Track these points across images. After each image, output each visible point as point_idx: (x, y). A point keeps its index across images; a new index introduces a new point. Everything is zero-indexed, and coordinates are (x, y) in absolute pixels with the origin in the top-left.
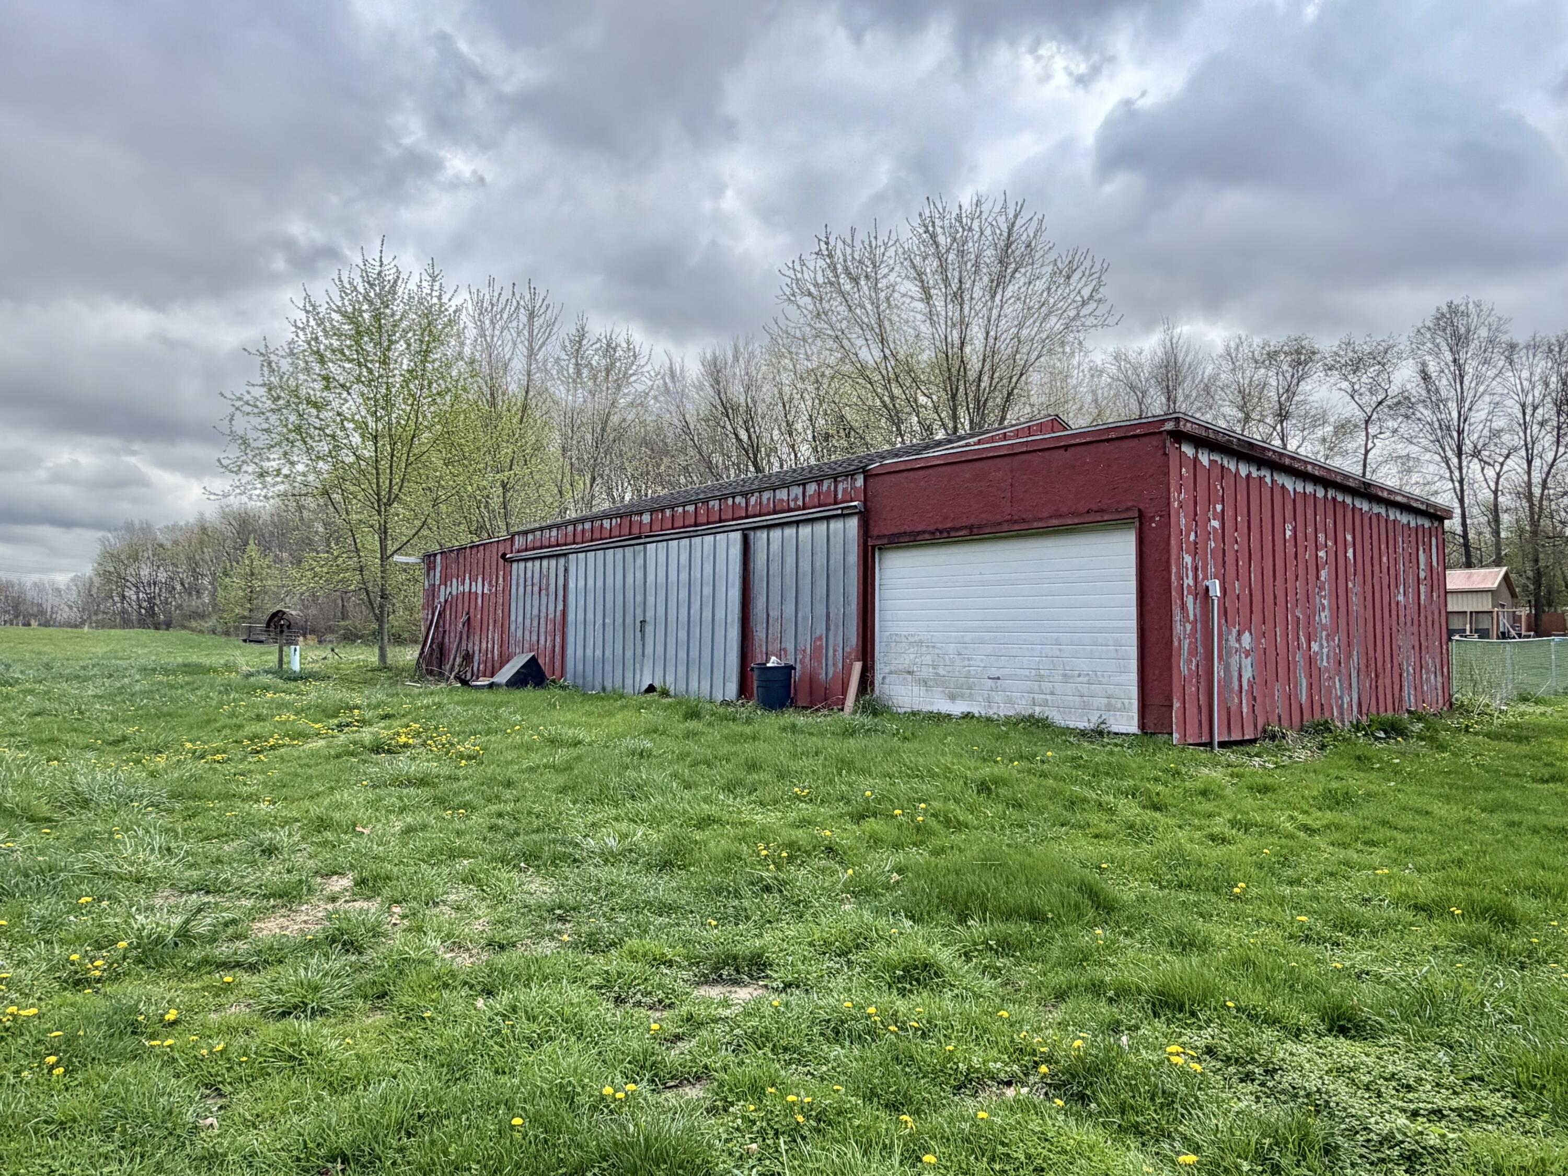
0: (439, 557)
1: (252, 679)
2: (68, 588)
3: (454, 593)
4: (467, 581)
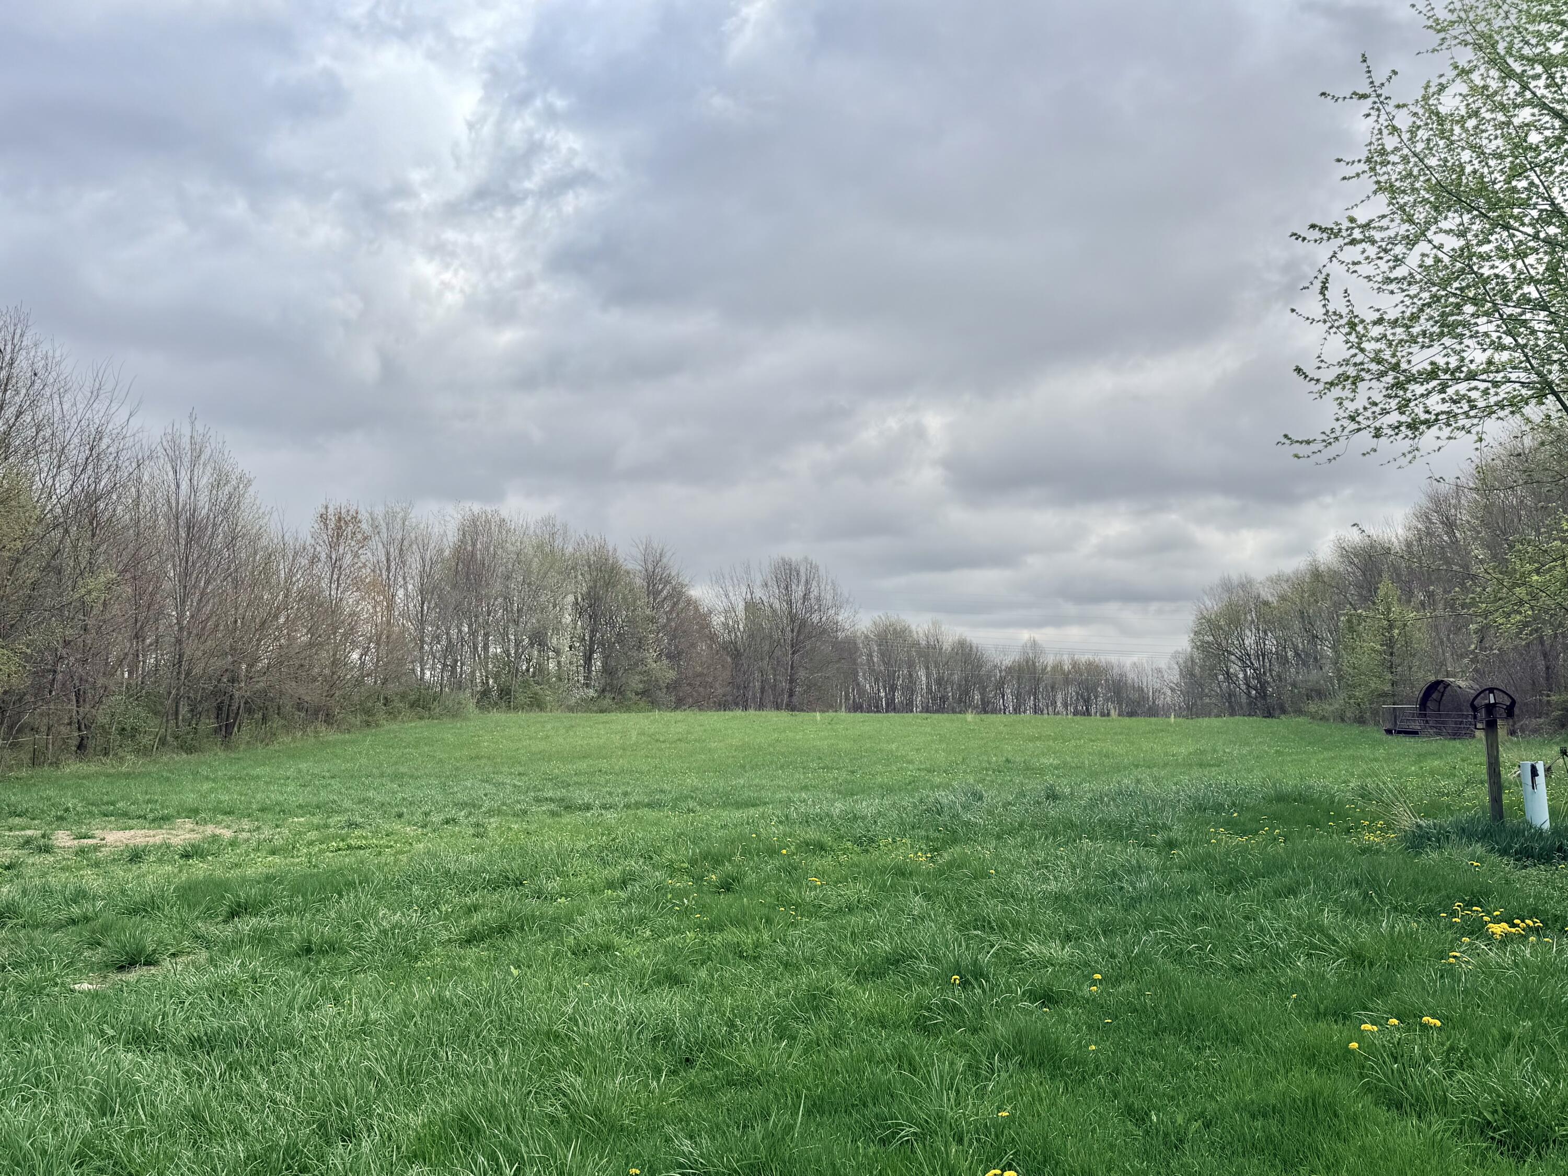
2: (1169, 668)
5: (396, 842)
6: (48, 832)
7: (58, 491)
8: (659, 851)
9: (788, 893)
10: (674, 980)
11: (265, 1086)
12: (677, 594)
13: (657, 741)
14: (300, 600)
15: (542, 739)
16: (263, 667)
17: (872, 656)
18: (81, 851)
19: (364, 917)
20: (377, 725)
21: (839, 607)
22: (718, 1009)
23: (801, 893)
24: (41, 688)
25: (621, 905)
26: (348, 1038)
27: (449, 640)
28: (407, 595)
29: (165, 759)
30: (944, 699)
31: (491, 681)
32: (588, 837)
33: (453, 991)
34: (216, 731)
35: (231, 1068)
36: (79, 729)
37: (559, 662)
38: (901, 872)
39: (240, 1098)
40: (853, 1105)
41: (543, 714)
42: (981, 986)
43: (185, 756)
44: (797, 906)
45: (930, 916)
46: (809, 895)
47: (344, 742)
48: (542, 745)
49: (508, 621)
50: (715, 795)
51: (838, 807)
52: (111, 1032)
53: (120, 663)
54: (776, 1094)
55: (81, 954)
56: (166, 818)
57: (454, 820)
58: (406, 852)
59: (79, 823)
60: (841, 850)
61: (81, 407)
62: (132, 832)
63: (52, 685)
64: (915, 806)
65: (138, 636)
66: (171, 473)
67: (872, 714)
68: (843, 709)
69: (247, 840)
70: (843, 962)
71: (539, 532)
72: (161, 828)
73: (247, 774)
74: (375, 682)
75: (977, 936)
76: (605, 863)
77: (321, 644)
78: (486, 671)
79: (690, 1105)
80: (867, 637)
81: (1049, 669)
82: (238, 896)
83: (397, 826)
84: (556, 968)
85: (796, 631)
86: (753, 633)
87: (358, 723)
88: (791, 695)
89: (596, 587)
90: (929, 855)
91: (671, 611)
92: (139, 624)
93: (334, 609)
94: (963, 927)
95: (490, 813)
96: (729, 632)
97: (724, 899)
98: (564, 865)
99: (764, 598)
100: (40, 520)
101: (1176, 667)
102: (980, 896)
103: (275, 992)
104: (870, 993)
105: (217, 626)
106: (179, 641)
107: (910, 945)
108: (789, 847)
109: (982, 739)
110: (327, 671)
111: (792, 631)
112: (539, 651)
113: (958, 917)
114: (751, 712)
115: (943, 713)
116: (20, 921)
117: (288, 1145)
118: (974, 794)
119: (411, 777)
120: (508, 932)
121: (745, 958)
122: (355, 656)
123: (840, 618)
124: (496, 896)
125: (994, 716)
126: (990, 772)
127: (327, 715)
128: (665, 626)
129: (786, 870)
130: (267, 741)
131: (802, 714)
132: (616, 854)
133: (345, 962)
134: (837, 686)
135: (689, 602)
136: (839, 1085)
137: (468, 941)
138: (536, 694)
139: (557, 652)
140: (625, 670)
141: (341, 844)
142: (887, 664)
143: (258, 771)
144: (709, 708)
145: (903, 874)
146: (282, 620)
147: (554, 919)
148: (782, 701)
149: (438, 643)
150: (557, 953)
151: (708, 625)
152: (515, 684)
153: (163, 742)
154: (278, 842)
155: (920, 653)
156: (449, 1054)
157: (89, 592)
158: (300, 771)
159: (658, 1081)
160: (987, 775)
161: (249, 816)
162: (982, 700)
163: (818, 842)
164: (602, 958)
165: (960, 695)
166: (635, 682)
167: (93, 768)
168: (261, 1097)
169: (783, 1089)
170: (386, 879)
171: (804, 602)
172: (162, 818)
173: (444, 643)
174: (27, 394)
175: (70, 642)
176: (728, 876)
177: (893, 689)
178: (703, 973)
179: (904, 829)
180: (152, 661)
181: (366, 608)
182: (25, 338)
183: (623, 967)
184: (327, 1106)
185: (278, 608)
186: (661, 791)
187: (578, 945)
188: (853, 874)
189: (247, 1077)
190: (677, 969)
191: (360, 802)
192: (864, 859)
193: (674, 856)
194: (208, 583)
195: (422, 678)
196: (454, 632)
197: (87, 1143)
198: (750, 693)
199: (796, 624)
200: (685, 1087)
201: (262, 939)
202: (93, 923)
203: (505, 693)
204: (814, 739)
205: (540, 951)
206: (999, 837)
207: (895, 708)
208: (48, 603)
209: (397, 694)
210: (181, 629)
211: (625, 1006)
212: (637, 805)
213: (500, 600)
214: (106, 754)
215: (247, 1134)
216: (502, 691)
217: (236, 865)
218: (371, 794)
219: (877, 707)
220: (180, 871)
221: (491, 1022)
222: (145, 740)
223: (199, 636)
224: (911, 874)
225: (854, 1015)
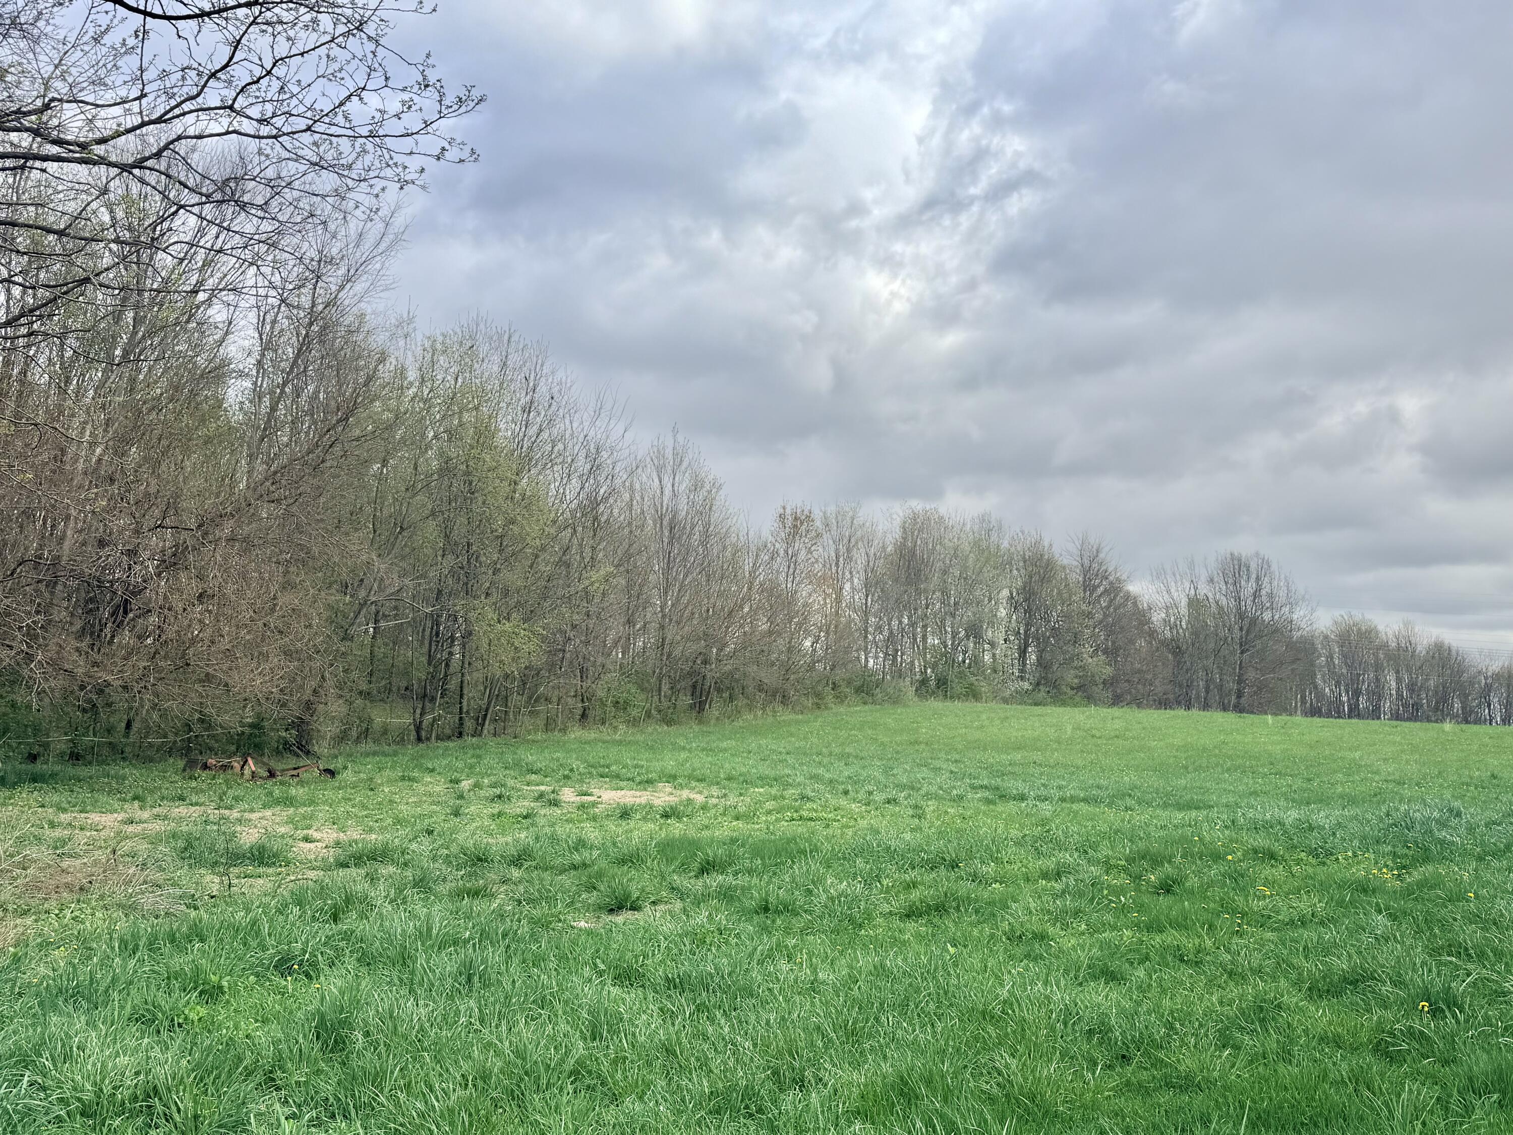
5: (842, 817)
6: (557, 788)
7: (568, 497)
8: (1095, 847)
9: (1234, 901)
10: (1112, 977)
11: (727, 1029)
12: (1114, 589)
13: (1093, 736)
14: (762, 591)
15: (977, 728)
16: (730, 652)
17: (1332, 658)
18: (582, 807)
19: (813, 882)
20: (826, 708)
21: (1292, 605)
22: (1156, 1009)
23: (1248, 902)
24: (553, 665)
25: (1055, 896)
26: (799, 993)
27: (891, 633)
28: (853, 588)
29: (650, 729)
30: (1417, 706)
31: (929, 671)
32: (1022, 826)
33: (894, 961)
34: (692, 707)
35: (699, 1011)
36: (583, 700)
37: (994, 655)
38: (1364, 888)
39: (706, 1038)
40: (1302, 1124)
41: (979, 704)
42: (1454, 1016)
43: (666, 727)
44: (1244, 915)
45: (1395, 937)
46: (1257, 905)
47: (798, 722)
48: (978, 735)
49: (946, 613)
50: (1155, 795)
51: (1292, 816)
52: (602, 967)
53: (616, 644)
54: (1217, 1101)
55: (579, 896)
56: (649, 782)
57: (895, 800)
58: (850, 827)
59: (581, 781)
60: (1294, 860)
61: (586, 424)
62: (623, 792)
63: (562, 662)
64: (1381, 820)
65: (630, 622)
66: (656, 480)
67: (1331, 720)
68: (1299, 712)
69: (716, 805)
70: (1294, 976)
71: (976, 528)
72: (645, 790)
73: (718, 747)
74: (825, 668)
75: (1451, 962)
76: (1039, 854)
77: (778, 631)
78: (925, 661)
79: (1126, 1100)
80: (1326, 637)
82: (707, 854)
83: (843, 802)
84: (991, 951)
85: (1245, 628)
86: (1198, 630)
87: (810, 705)
88: (1239, 696)
89: (1031, 582)
90: (1395, 872)
91: (1108, 607)
92: (630, 612)
93: (789, 601)
94: (1435, 952)
95: (928, 796)
96: (1171, 628)
97: (1164, 901)
98: (998, 851)
99: (1210, 595)
100: (554, 522)
102: (1455, 920)
103: (737, 944)
104: (1324, 1011)
105: (693, 614)
106: (662, 627)
107: (1370, 965)
108: (1235, 853)
109: (1462, 751)
110: (783, 657)
111: (1241, 629)
112: (975, 643)
113: (1429, 940)
114: (1195, 713)
115: (1416, 721)
116: (534, 863)
117: (747, 1086)
118: (1451, 810)
119: (856, 757)
120: (945, 910)
121: (1187, 962)
122: (808, 643)
123: (1295, 617)
124: (934, 875)
125: (1478, 726)
126: (1472, 788)
127: (784, 696)
128: (1101, 622)
129: (1231, 877)
130: (733, 718)
131: (1252, 716)
132: (1051, 845)
133: (798, 923)
134: (1291, 688)
135: (1128, 596)
136: (1286, 1101)
137: (908, 916)
138: (972, 684)
139: (993, 644)
140: (1060, 664)
141: (795, 815)
142: (1350, 667)
143: (724, 745)
144: (1149, 706)
145: (1365, 891)
146: (746, 610)
147: (989, 904)
148: (1229, 702)
149: (881, 633)
150: (992, 936)
151: (1149, 621)
152: (951, 675)
153: (649, 715)
154: (742, 809)
155: (1390, 657)
156: (890, 1019)
157: (592, 584)
158: (760, 746)
159: (1094, 1073)
160: (1468, 791)
161: (718, 784)
162: (1463, 708)
163: (1269, 850)
164: (1037, 946)
165: (1437, 703)
166: (1071, 677)
167: (592, 735)
168: (723, 1039)
169: (1225, 1097)
170: (833, 849)
171: (1254, 599)
172: (647, 782)
173: (886, 633)
174: (546, 415)
175: (576, 625)
176: (1168, 877)
177: (1357, 693)
178: (1141, 973)
179: (1369, 842)
180: (641, 644)
181: (817, 600)
182: (544, 368)
183: (1057, 957)
184: (780, 1054)
185: (743, 599)
186: (1098, 787)
187: (1012, 930)
188: (1308, 885)
189: (712, 1019)
190: (1114, 965)
191: (811, 778)
192: (1321, 872)
193: (1110, 853)
194: (686, 576)
195: (866, 666)
196: (895, 623)
197: (580, 1062)
198: (1194, 692)
199: (1246, 622)
200: (1121, 1083)
201: (727, 895)
202: (590, 870)
203: (942, 683)
204: (1264, 743)
205: (975, 932)
206: (1480, 859)
207: (1359, 714)
208: (560, 592)
209: (844, 680)
210: (664, 616)
211: (1060, 996)
212: (1073, 799)
213: (938, 594)
214: (603, 723)
215: (711, 1071)
216: (939, 680)
217: (707, 827)
218: (821, 771)
219: (1339, 712)
220: (661, 829)
221: (929, 995)
222: (635, 712)
223: (678, 623)
224: (1374, 891)
225: (1307, 1032)
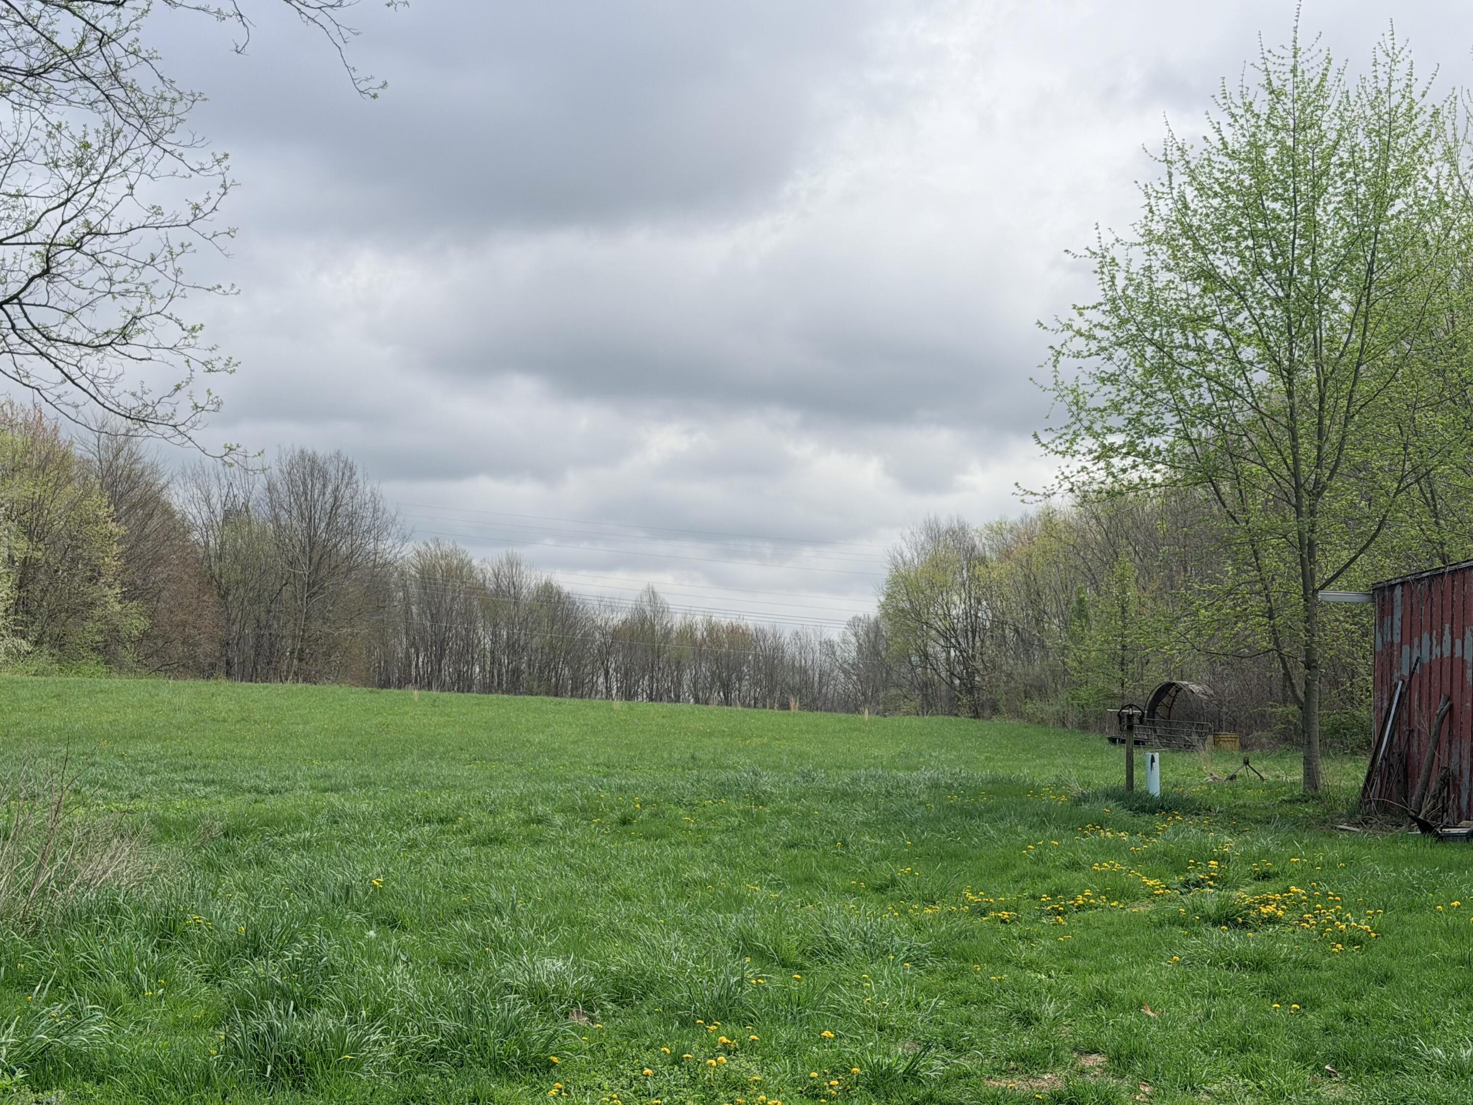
0: (1398, 591)
1: (1086, 807)
2: (844, 641)
3: (1426, 660)
4: (1447, 637)
21: (380, 531)
80: (403, 574)
81: (674, 635)
88: (302, 660)
101: (853, 640)
111: (309, 562)
155: (486, 603)
162: (574, 677)
171: (330, 520)
207: (440, 684)
